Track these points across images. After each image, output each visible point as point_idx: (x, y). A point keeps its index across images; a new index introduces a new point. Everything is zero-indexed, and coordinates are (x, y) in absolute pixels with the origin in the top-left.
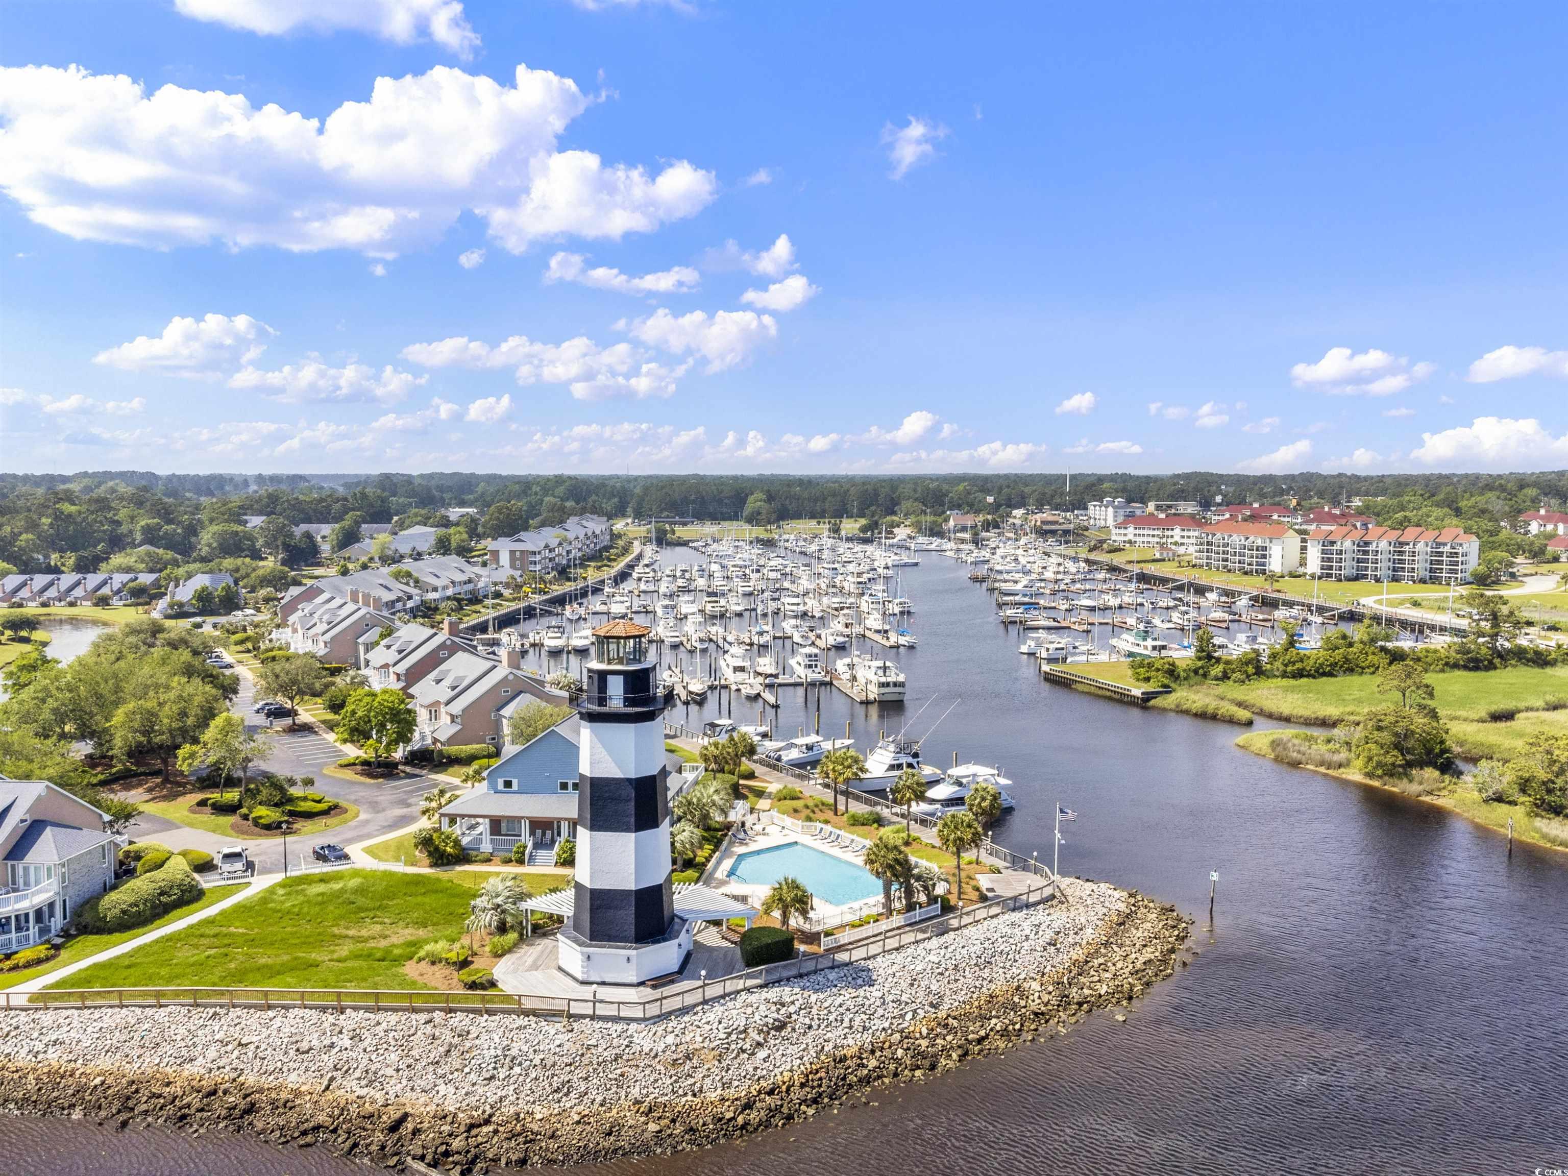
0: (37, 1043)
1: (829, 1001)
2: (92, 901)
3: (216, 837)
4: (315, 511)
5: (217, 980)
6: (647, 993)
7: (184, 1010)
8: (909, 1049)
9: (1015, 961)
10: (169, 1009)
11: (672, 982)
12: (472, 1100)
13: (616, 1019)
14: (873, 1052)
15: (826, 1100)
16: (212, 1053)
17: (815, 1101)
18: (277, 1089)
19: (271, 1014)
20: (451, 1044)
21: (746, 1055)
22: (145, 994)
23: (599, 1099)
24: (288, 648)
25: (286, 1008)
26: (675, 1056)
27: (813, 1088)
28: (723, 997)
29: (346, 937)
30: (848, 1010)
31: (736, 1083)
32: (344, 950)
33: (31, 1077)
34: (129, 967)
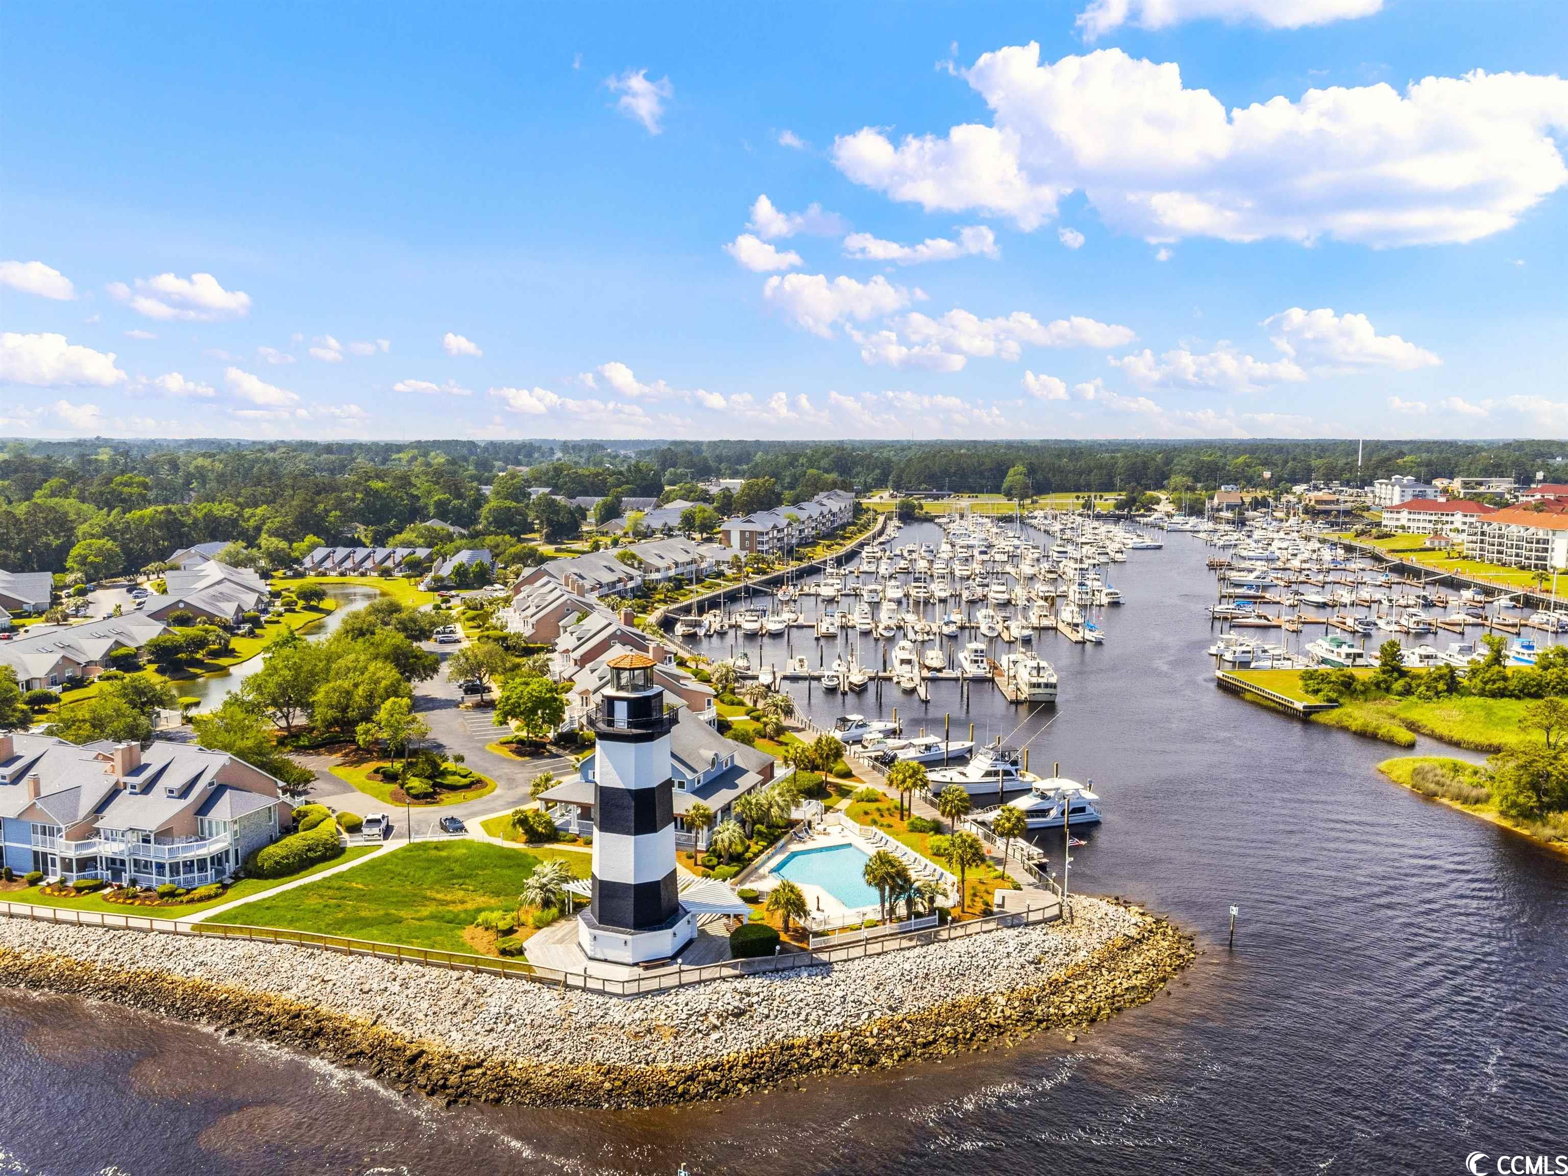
0: (189, 962)
1: (792, 996)
2: (253, 853)
3: (376, 802)
4: (592, 484)
5: (323, 927)
6: (639, 971)
7: (292, 948)
8: (855, 1045)
9: (990, 975)
10: (282, 946)
11: (663, 965)
12: (473, 1046)
13: (602, 993)
14: (820, 1044)
15: (763, 1081)
16: (303, 985)
17: (752, 1081)
18: (341, 1019)
19: (350, 958)
20: (468, 1000)
21: (700, 1035)
22: (268, 932)
23: (570, 1057)
24: (504, 627)
25: (362, 955)
26: (638, 1030)
27: (754, 1069)
28: (699, 982)
29: (434, 899)
30: (807, 1005)
31: (684, 1058)
32: (425, 912)
33: (180, 988)
34: (268, 908)
